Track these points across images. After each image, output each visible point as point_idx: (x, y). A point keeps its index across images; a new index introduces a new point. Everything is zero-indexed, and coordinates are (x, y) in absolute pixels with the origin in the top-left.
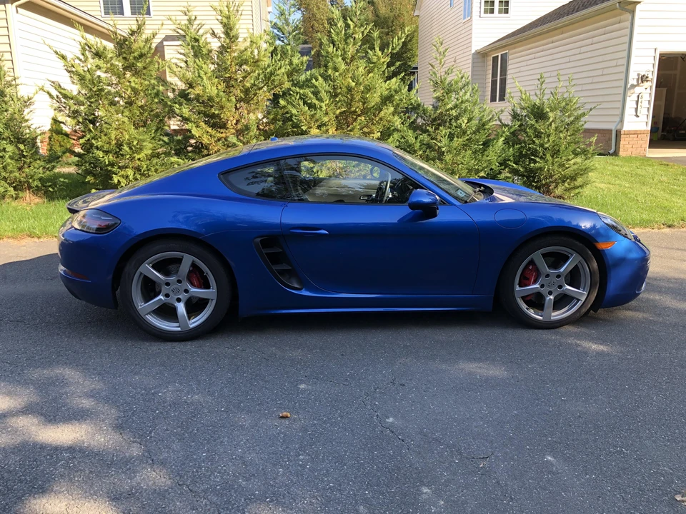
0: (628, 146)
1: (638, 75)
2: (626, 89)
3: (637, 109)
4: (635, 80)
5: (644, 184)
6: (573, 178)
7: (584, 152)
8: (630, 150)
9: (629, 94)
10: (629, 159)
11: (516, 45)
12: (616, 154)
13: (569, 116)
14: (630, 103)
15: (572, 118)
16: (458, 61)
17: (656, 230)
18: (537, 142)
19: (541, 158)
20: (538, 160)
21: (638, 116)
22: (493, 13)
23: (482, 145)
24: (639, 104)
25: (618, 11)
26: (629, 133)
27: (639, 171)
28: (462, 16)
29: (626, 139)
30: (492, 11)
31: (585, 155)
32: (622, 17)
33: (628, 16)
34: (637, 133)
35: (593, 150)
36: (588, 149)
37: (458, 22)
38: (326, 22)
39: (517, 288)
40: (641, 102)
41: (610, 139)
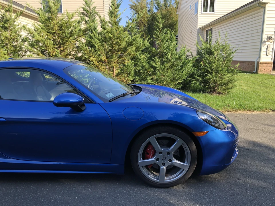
0: (262, 69)
1: (267, 36)
2: (261, 43)
3: (267, 52)
4: (266, 39)
5: (266, 87)
6: (227, 84)
7: (232, 71)
8: (263, 71)
9: (263, 45)
10: (263, 75)
11: (216, 25)
12: (257, 72)
13: (226, 53)
14: (264, 49)
15: (227, 55)
16: (192, 32)
17: (265, 113)
18: (208, 66)
19: (210, 74)
20: (209, 75)
21: (267, 55)
22: (207, 11)
23: (180, 67)
24: (268, 50)
25: (258, 8)
26: (263, 63)
27: (265, 81)
28: (194, 13)
29: (262, 66)
30: (206, 11)
31: (233, 73)
32: (260, 10)
33: (263, 9)
34: (267, 63)
35: (237, 70)
36: (234, 70)
37: (193, 16)
38: (146, 18)
39: (141, 160)
40: (269, 49)
41: (254, 66)
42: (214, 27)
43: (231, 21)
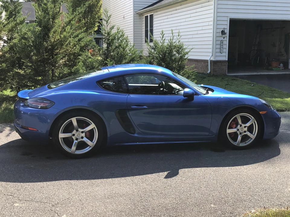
0: (217, 69)
2: (214, 38)
3: (220, 49)
11: (157, 10)
12: (211, 73)
15: (181, 55)
26: (217, 62)
29: (216, 65)
34: (221, 62)
35: (192, 72)
40: (222, 45)
41: (208, 65)
42: (155, 12)
43: (177, 8)
